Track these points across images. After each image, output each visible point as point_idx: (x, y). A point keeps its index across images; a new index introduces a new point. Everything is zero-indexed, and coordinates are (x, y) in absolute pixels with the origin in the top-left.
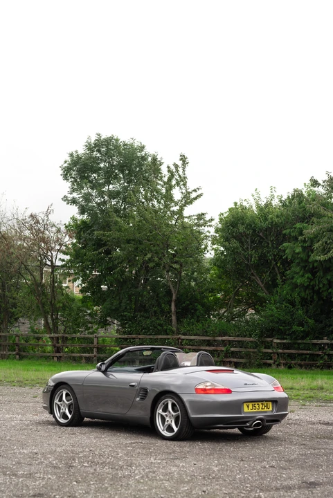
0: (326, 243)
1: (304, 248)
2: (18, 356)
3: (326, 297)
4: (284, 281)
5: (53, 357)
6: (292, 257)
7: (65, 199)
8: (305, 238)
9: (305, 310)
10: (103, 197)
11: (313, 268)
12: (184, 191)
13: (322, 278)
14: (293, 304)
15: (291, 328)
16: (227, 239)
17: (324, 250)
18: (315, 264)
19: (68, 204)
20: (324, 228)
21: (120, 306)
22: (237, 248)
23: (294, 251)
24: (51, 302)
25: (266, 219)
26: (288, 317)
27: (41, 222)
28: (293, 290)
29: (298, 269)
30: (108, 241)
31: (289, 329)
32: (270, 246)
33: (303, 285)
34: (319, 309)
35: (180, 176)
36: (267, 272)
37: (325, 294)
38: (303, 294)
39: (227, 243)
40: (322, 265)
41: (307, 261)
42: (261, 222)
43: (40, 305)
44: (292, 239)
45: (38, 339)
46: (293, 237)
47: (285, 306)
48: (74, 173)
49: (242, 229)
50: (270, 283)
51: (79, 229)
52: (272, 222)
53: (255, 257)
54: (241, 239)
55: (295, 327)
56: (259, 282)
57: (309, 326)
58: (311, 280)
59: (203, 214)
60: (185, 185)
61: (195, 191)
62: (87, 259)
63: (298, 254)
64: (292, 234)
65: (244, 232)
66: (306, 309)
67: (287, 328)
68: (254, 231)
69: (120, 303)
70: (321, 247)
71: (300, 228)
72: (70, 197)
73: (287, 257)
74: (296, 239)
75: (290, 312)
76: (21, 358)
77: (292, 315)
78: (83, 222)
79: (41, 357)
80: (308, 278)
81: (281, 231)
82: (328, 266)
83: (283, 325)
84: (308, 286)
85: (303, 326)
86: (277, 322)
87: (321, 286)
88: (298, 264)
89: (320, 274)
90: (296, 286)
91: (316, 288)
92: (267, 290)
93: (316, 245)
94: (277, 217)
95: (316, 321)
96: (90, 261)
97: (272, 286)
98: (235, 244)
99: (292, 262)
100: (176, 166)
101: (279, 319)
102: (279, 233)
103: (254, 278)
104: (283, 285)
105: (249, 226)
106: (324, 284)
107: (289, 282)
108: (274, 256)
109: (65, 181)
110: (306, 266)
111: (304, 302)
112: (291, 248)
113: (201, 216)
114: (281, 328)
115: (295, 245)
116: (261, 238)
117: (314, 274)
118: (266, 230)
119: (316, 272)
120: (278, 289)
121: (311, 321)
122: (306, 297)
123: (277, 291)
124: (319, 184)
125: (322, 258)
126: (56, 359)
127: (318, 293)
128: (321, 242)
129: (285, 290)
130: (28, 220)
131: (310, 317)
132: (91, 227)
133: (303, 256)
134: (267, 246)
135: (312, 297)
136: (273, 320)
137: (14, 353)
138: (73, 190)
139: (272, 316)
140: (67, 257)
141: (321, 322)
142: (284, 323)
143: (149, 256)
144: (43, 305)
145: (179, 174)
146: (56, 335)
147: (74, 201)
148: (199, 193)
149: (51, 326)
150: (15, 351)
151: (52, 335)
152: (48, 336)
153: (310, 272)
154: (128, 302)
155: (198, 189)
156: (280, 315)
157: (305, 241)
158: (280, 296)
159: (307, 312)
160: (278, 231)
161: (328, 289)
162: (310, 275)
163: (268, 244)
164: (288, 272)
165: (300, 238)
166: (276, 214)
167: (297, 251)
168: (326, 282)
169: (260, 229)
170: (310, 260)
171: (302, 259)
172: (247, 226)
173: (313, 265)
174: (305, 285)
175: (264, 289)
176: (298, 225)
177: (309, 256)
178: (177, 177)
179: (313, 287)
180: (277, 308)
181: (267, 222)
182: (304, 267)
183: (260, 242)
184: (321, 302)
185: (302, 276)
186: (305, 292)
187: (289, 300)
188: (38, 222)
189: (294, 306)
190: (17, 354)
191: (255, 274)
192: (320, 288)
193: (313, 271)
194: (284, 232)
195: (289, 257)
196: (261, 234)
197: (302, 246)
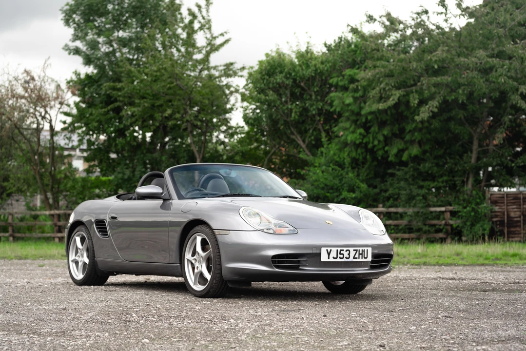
0: (384, 89)
1: (355, 99)
2: (11, 238)
3: (382, 157)
4: (330, 140)
5: (54, 238)
6: (342, 109)
7: (67, 48)
8: (357, 86)
9: (356, 174)
10: (112, 46)
11: (367, 121)
12: (209, 36)
13: (377, 133)
14: (341, 166)
15: (341, 194)
16: (261, 91)
17: (381, 98)
18: (369, 118)
19: (70, 54)
20: (381, 72)
21: (134, 175)
22: (274, 101)
23: (343, 103)
24: (50, 173)
25: (308, 66)
26: (337, 182)
27: (36, 78)
28: (341, 150)
29: (347, 125)
30: (119, 96)
31: (337, 196)
32: (313, 97)
33: (355, 143)
34: (373, 172)
35: (204, 18)
36: (309, 129)
37: (380, 153)
38: (354, 154)
39: (262, 97)
40: (377, 118)
41: (359, 114)
42: (302, 69)
43: (37, 177)
44: (339, 89)
45: (35, 217)
46: (342, 87)
47: (333, 169)
48: (77, 18)
49: (279, 78)
50: (313, 142)
51: (82, 85)
52: (316, 70)
53: (296, 112)
54: (278, 91)
55: (345, 194)
56: (300, 142)
57: (361, 192)
58: (364, 136)
59: (232, 64)
60: (209, 29)
61: (222, 35)
62: (93, 120)
63: (348, 105)
64: (341, 84)
65: (283, 82)
66: (358, 172)
67: (335, 194)
68: (295, 80)
69: (133, 172)
70: (379, 95)
71: (350, 75)
72: (73, 45)
73: (335, 110)
74: (345, 89)
75: (337, 176)
76: (16, 239)
77: (341, 180)
78: (87, 76)
79: (39, 239)
80: (360, 134)
81: (326, 80)
82: (384, 119)
83: (331, 191)
84: (361, 143)
85: (354, 192)
86: (323, 189)
87: (376, 143)
88: (348, 119)
89: (374, 129)
90: (346, 144)
91: (370, 146)
92: (310, 151)
93: (372, 93)
94: (322, 63)
95: (369, 186)
96: (97, 121)
97: (315, 146)
98: (272, 96)
99: (340, 115)
100: (199, 7)
101: (326, 185)
102: (324, 82)
103: (293, 137)
104: (328, 144)
105: (288, 76)
106: (379, 141)
107: (336, 140)
108: (319, 109)
109: (67, 27)
110: (357, 120)
111: (355, 164)
112: (340, 98)
113: (229, 66)
114: (328, 195)
115: (345, 95)
116: (303, 89)
117: (367, 129)
118: (308, 80)
119: (370, 127)
120: (323, 149)
121: (364, 186)
122: (357, 157)
123: (322, 153)
124: (375, 20)
125: (381, 106)
126: (57, 240)
127: (372, 152)
128: (378, 89)
129: (331, 150)
130: (21, 77)
131: (362, 181)
132: (97, 82)
133: (354, 108)
134: (310, 99)
135: (365, 158)
136: (318, 185)
137: (7, 234)
138: (76, 38)
139: (316, 181)
140: (69, 120)
141: (375, 187)
142: (332, 188)
143: (169, 111)
144: (41, 176)
145: (202, 16)
146: (57, 212)
147: (77, 51)
148: (226, 37)
149: (51, 201)
150: (8, 232)
151: (52, 212)
152: (47, 213)
153: (362, 127)
154: (143, 170)
155: (226, 32)
156: (326, 179)
157: (356, 90)
158: (326, 157)
159: (358, 175)
160: (322, 80)
161: (384, 148)
162: (362, 131)
163: (311, 96)
164: (335, 129)
165: (352, 86)
166: (320, 60)
167: (347, 102)
168: (381, 138)
169: (301, 78)
170: (363, 112)
171: (352, 112)
172: (286, 75)
173: (367, 119)
174: (357, 142)
175: (306, 149)
176: (348, 72)
177: (361, 108)
178: (200, 18)
179: (367, 144)
180: (323, 172)
181: (310, 70)
182: (355, 122)
183: (302, 95)
184: (375, 163)
185: (353, 132)
186: (356, 151)
187: (337, 162)
188: (33, 79)
189: (343, 169)
190: (11, 235)
191: (295, 133)
192: (374, 146)
193: (366, 126)
194: (331, 81)
195: (338, 109)
196: (302, 84)
197: (353, 97)
